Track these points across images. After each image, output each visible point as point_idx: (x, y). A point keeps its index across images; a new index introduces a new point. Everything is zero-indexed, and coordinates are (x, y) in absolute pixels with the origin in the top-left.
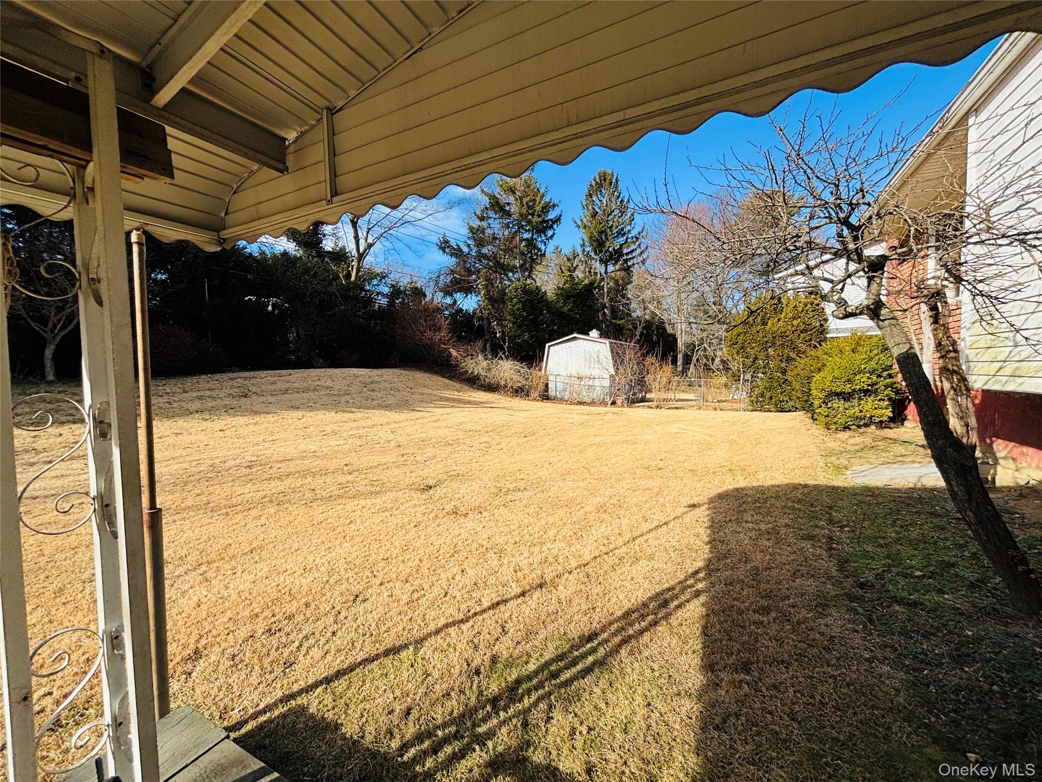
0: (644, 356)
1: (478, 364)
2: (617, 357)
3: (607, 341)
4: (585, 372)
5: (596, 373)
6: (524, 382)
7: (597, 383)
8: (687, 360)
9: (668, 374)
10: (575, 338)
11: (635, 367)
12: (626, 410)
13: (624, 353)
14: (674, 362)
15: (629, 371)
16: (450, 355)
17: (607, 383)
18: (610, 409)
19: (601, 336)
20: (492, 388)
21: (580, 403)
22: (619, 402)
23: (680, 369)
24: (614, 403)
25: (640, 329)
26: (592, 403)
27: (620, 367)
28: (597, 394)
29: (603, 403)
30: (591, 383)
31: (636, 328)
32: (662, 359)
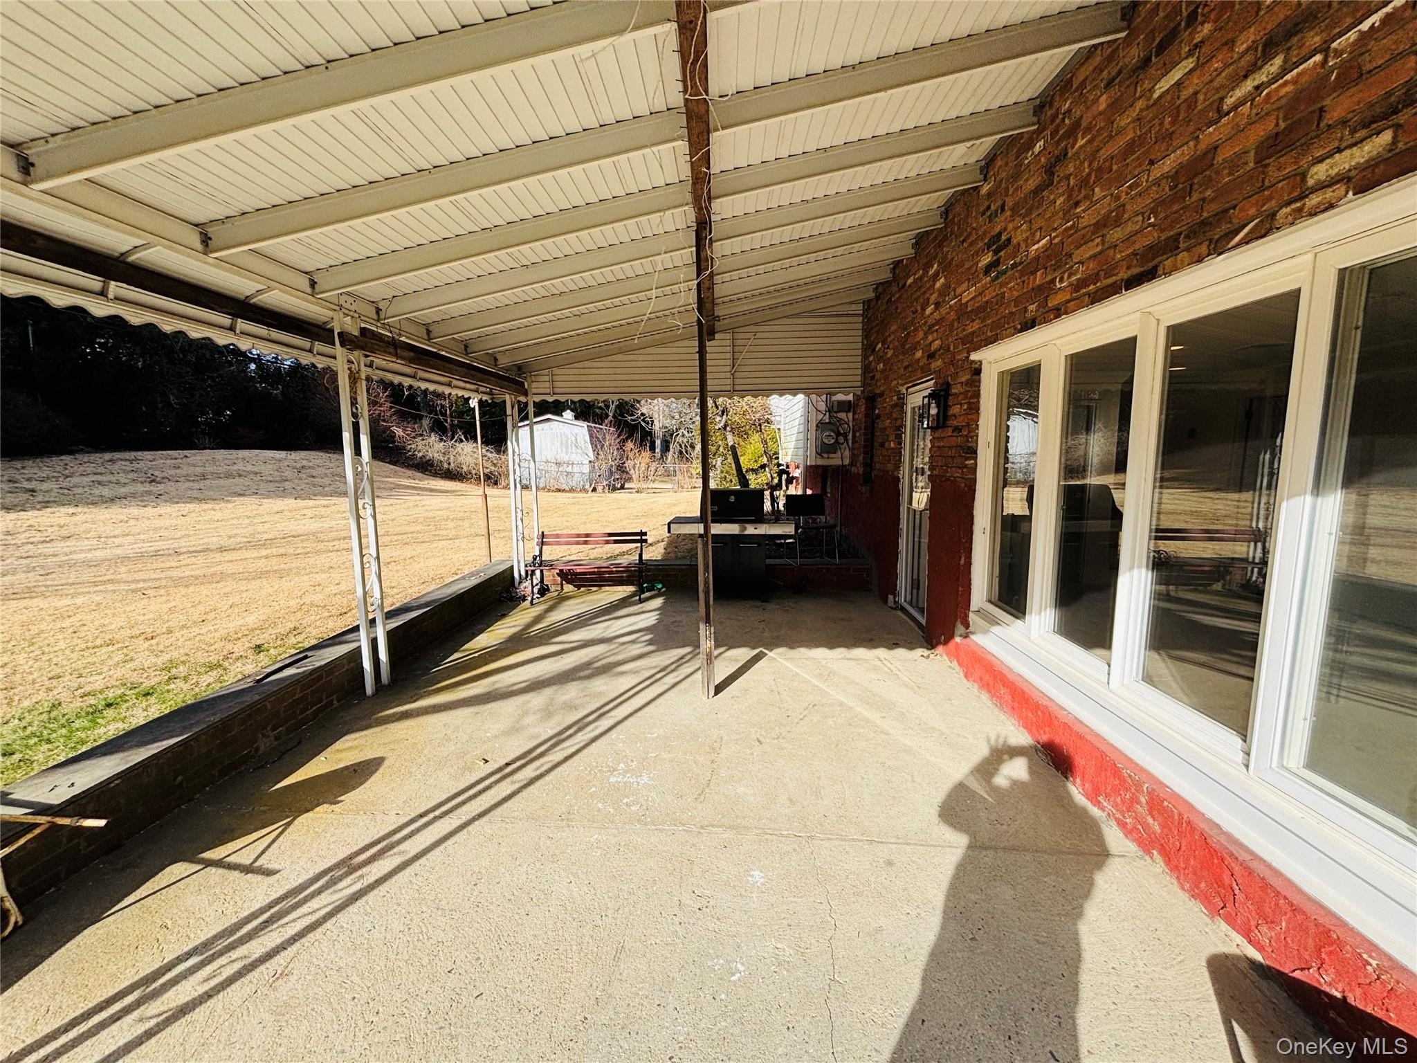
0: (624, 441)
1: (432, 447)
2: (596, 442)
3: (585, 424)
4: (563, 457)
5: (575, 457)
6: (493, 468)
7: (576, 469)
8: (666, 448)
9: (648, 460)
10: (548, 420)
11: (615, 453)
12: (608, 495)
13: (604, 439)
14: (653, 448)
15: (609, 456)
16: (393, 435)
17: (586, 469)
18: (590, 494)
19: (576, 418)
20: (452, 475)
21: (559, 490)
22: (600, 488)
23: (658, 455)
24: (594, 490)
25: (613, 407)
26: (572, 490)
27: (601, 453)
28: (576, 481)
29: (584, 490)
30: (569, 469)
31: (608, 407)
32: (641, 445)
